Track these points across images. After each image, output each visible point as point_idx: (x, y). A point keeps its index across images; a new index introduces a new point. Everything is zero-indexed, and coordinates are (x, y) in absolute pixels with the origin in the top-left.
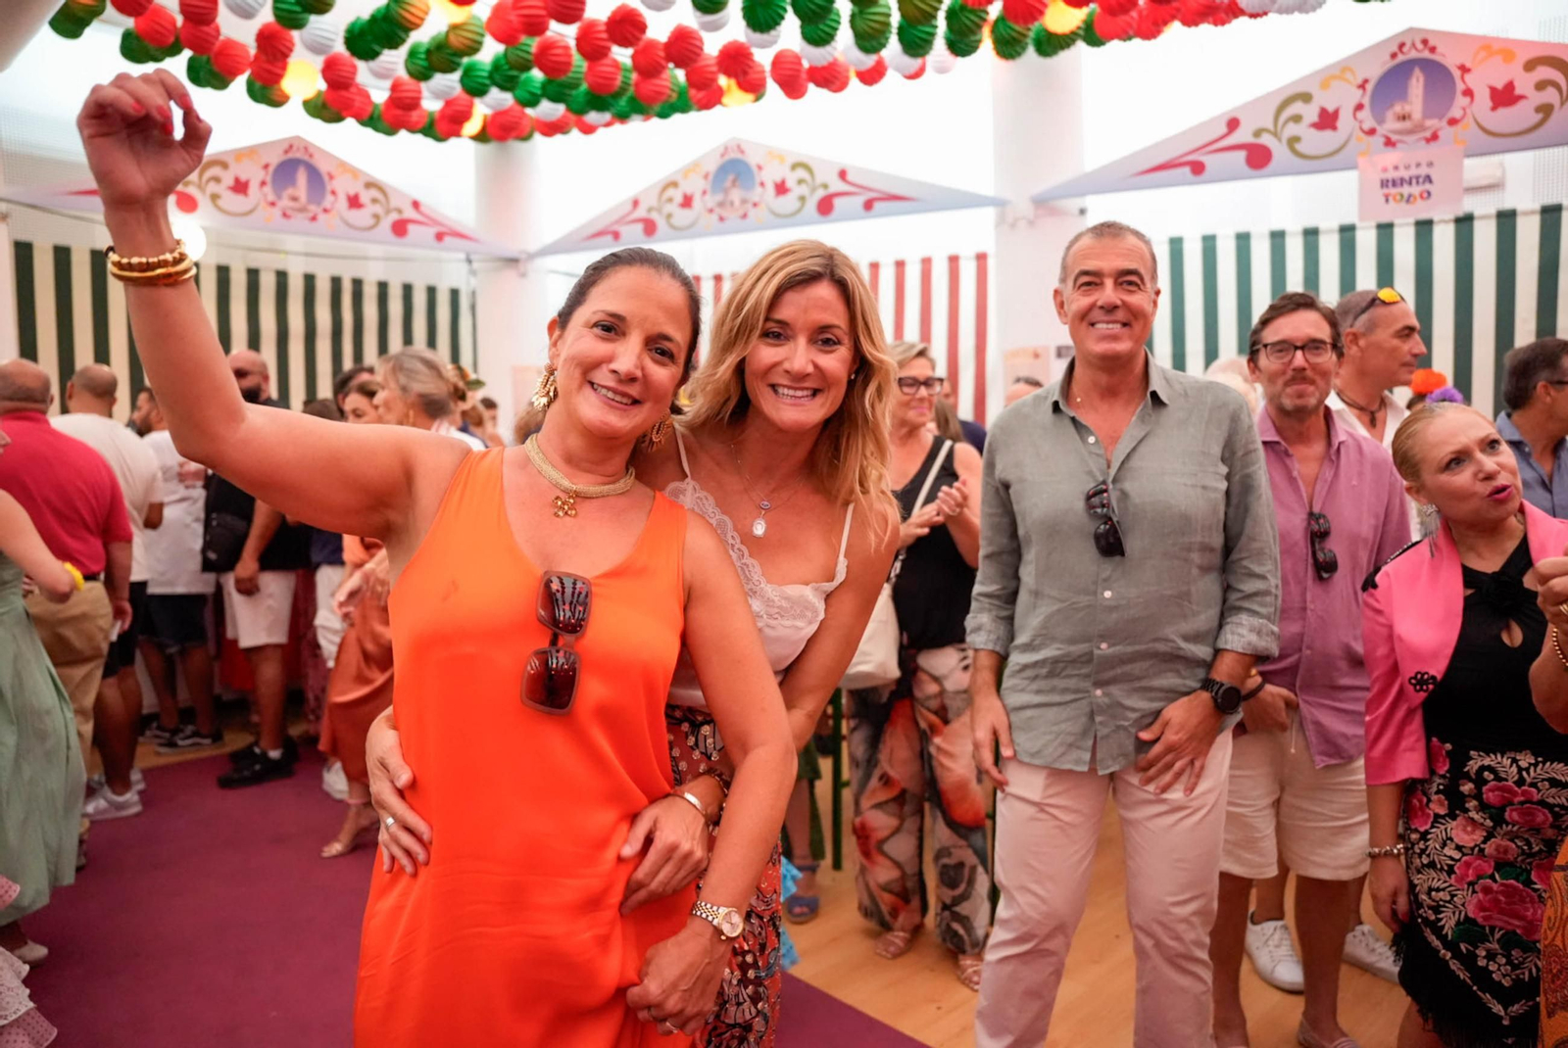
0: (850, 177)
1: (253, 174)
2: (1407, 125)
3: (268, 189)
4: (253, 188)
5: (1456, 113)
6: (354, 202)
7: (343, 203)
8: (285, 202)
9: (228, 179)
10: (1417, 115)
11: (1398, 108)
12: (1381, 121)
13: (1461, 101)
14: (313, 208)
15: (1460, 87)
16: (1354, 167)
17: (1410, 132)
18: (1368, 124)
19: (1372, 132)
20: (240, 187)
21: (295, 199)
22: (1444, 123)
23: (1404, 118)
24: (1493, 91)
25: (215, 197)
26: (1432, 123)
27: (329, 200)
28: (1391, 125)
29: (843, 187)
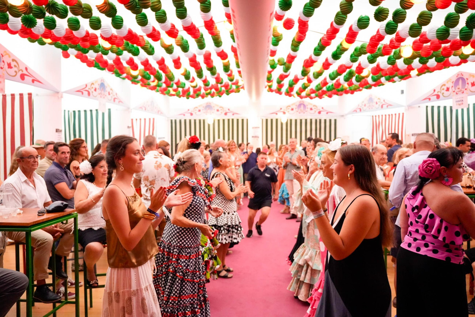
0: (385, 101)
1: (294, 107)
2: (459, 90)
3: (297, 110)
4: (294, 109)
5: (466, 88)
6: (311, 109)
7: (309, 109)
8: (299, 111)
9: (290, 108)
10: (461, 88)
11: (458, 87)
12: (455, 89)
13: (467, 85)
14: (304, 111)
15: (467, 83)
16: (452, 98)
17: (459, 91)
18: (454, 90)
19: (454, 92)
20: (292, 109)
21: (301, 110)
22: (464, 90)
23: (459, 89)
24: (472, 83)
25: (288, 112)
26: (463, 90)
27: (307, 110)
28: (457, 90)
29: (385, 103)
